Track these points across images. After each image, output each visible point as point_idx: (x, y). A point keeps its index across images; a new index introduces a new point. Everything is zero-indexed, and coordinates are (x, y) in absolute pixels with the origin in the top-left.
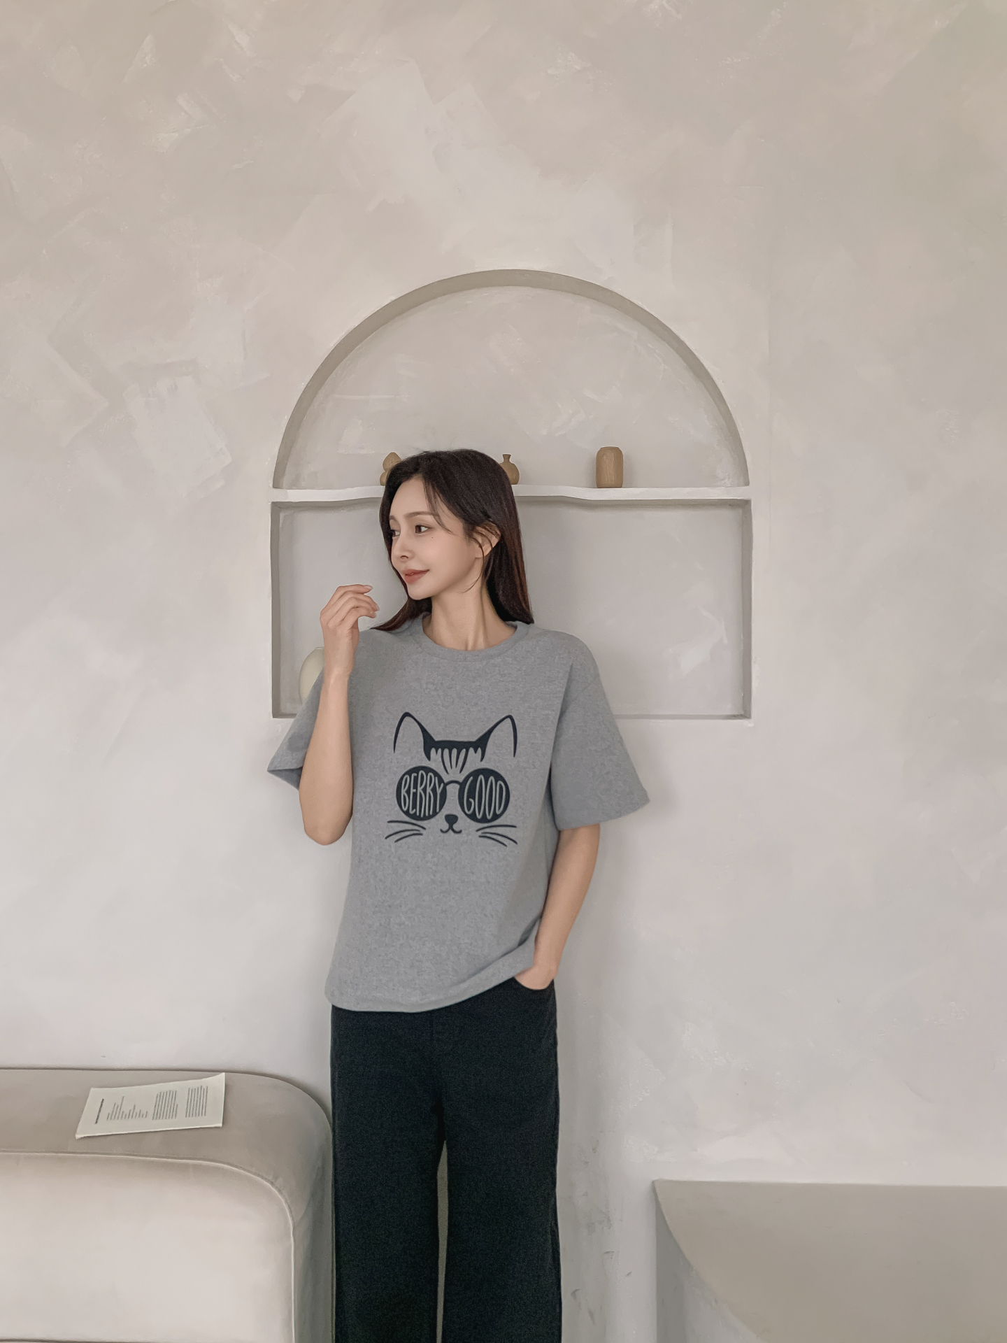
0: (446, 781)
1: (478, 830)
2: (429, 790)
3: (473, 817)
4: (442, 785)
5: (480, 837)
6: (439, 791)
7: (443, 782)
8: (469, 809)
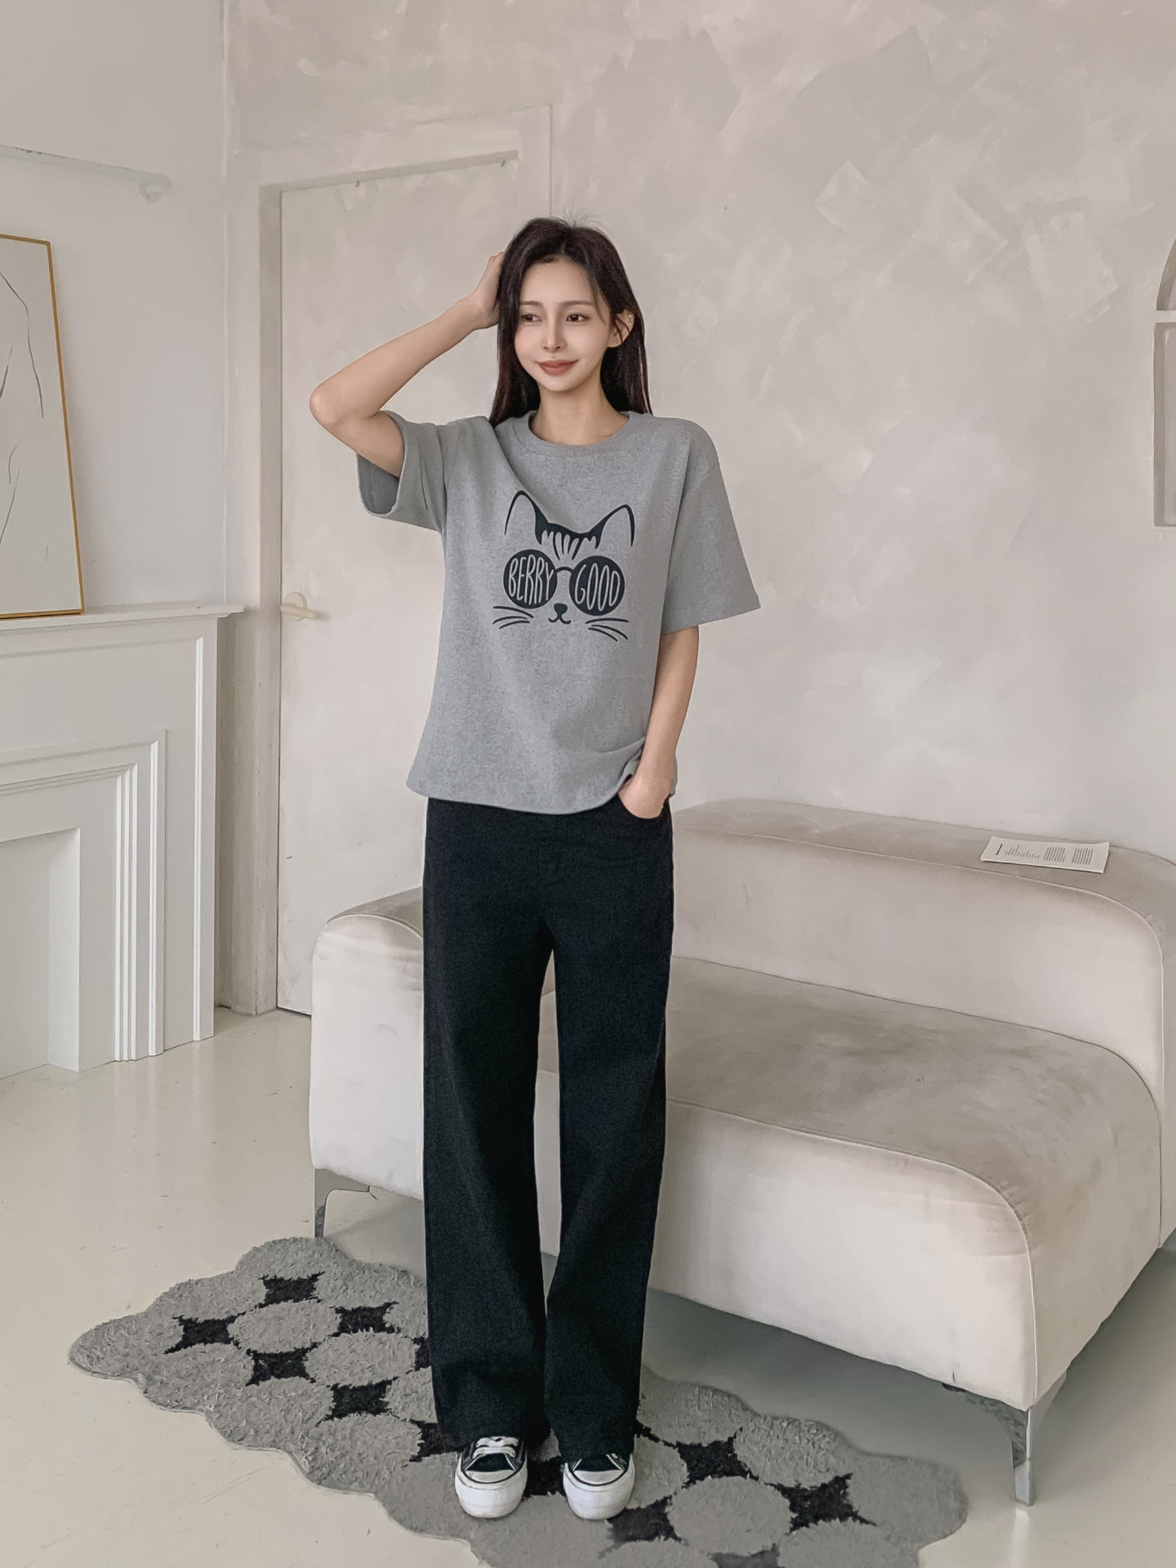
0: (556, 568)
1: (587, 623)
2: (538, 576)
3: (583, 608)
4: (553, 571)
5: (590, 629)
6: (549, 578)
7: (554, 568)
8: (579, 600)
